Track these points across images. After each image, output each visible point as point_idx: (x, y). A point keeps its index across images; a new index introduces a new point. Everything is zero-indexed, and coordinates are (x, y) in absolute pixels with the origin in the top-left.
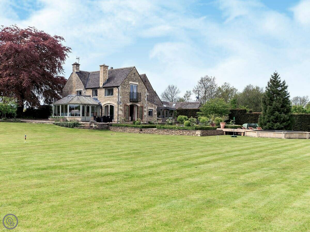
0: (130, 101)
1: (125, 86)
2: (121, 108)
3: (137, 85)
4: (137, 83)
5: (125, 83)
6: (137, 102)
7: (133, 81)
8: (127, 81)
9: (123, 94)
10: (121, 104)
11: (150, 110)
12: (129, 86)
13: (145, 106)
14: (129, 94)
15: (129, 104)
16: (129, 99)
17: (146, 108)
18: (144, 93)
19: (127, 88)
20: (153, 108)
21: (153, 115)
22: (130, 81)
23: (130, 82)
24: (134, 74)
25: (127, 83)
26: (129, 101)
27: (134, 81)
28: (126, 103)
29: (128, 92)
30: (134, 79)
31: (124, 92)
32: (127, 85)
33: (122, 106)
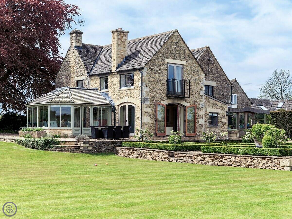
0: (167, 96)
1: (156, 68)
2: (149, 110)
3: (182, 66)
4: (184, 62)
5: (157, 61)
6: (183, 98)
7: (174, 59)
8: (160, 59)
9: (152, 82)
10: (148, 103)
11: (213, 113)
12: (164, 68)
13: (201, 106)
14: (166, 83)
15: (164, 102)
16: (166, 93)
17: (204, 109)
18: (198, 81)
19: (159, 71)
20: (218, 111)
21: (219, 124)
22: (167, 58)
23: (167, 61)
24: (176, 43)
25: (160, 62)
26: (165, 97)
27: (176, 58)
28: (159, 101)
29: (162, 80)
30: (177, 54)
31: (153, 80)
32: (160, 65)
33: (150, 107)
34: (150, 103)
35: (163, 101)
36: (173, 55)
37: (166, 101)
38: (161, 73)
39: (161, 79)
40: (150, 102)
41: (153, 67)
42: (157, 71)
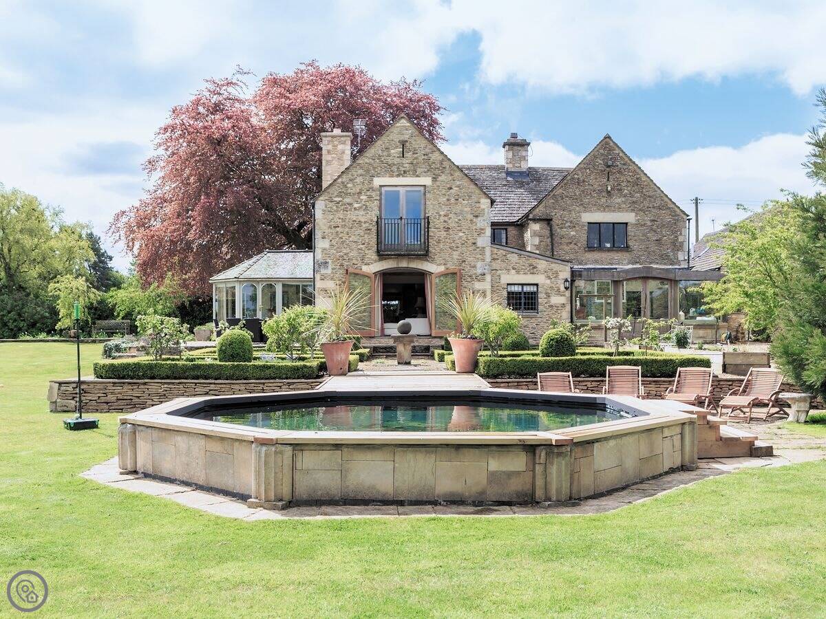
0: (378, 255)
1: (348, 200)
7: (398, 176)
9: (338, 229)
10: (329, 271)
15: (371, 266)
16: (375, 248)
17: (488, 278)
18: (470, 217)
19: (356, 205)
22: (378, 175)
23: (377, 182)
24: (403, 143)
25: (359, 187)
26: (375, 257)
27: (404, 173)
28: (359, 265)
29: (365, 222)
30: (405, 165)
31: (340, 222)
32: (360, 193)
33: (332, 279)
34: (334, 271)
35: (369, 264)
36: (394, 168)
37: (375, 264)
38: (360, 208)
39: (363, 220)
40: (333, 269)
41: (340, 199)
42: (350, 204)
